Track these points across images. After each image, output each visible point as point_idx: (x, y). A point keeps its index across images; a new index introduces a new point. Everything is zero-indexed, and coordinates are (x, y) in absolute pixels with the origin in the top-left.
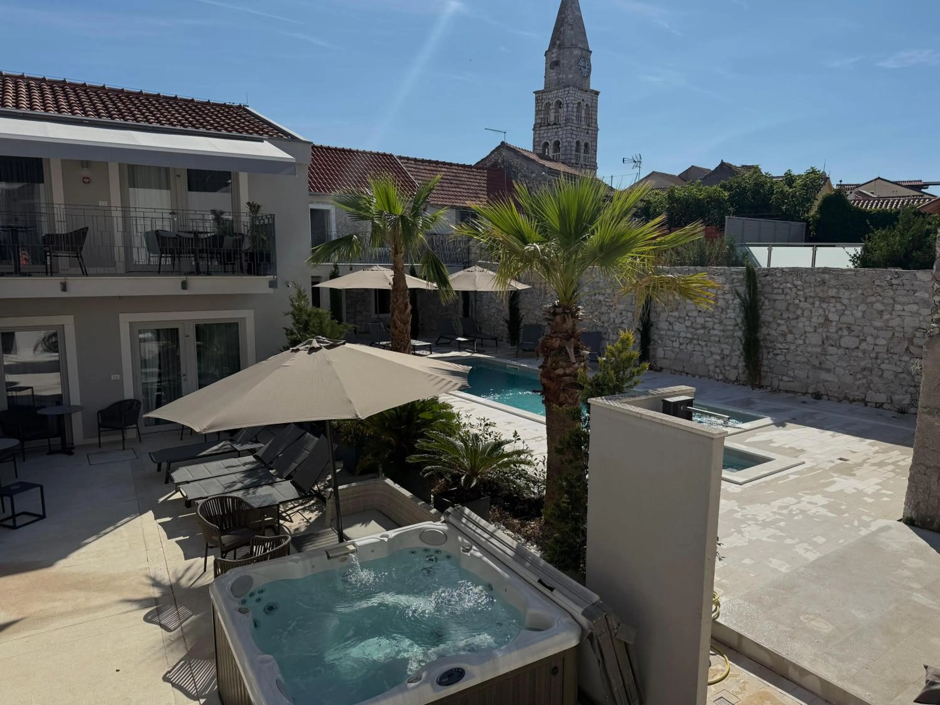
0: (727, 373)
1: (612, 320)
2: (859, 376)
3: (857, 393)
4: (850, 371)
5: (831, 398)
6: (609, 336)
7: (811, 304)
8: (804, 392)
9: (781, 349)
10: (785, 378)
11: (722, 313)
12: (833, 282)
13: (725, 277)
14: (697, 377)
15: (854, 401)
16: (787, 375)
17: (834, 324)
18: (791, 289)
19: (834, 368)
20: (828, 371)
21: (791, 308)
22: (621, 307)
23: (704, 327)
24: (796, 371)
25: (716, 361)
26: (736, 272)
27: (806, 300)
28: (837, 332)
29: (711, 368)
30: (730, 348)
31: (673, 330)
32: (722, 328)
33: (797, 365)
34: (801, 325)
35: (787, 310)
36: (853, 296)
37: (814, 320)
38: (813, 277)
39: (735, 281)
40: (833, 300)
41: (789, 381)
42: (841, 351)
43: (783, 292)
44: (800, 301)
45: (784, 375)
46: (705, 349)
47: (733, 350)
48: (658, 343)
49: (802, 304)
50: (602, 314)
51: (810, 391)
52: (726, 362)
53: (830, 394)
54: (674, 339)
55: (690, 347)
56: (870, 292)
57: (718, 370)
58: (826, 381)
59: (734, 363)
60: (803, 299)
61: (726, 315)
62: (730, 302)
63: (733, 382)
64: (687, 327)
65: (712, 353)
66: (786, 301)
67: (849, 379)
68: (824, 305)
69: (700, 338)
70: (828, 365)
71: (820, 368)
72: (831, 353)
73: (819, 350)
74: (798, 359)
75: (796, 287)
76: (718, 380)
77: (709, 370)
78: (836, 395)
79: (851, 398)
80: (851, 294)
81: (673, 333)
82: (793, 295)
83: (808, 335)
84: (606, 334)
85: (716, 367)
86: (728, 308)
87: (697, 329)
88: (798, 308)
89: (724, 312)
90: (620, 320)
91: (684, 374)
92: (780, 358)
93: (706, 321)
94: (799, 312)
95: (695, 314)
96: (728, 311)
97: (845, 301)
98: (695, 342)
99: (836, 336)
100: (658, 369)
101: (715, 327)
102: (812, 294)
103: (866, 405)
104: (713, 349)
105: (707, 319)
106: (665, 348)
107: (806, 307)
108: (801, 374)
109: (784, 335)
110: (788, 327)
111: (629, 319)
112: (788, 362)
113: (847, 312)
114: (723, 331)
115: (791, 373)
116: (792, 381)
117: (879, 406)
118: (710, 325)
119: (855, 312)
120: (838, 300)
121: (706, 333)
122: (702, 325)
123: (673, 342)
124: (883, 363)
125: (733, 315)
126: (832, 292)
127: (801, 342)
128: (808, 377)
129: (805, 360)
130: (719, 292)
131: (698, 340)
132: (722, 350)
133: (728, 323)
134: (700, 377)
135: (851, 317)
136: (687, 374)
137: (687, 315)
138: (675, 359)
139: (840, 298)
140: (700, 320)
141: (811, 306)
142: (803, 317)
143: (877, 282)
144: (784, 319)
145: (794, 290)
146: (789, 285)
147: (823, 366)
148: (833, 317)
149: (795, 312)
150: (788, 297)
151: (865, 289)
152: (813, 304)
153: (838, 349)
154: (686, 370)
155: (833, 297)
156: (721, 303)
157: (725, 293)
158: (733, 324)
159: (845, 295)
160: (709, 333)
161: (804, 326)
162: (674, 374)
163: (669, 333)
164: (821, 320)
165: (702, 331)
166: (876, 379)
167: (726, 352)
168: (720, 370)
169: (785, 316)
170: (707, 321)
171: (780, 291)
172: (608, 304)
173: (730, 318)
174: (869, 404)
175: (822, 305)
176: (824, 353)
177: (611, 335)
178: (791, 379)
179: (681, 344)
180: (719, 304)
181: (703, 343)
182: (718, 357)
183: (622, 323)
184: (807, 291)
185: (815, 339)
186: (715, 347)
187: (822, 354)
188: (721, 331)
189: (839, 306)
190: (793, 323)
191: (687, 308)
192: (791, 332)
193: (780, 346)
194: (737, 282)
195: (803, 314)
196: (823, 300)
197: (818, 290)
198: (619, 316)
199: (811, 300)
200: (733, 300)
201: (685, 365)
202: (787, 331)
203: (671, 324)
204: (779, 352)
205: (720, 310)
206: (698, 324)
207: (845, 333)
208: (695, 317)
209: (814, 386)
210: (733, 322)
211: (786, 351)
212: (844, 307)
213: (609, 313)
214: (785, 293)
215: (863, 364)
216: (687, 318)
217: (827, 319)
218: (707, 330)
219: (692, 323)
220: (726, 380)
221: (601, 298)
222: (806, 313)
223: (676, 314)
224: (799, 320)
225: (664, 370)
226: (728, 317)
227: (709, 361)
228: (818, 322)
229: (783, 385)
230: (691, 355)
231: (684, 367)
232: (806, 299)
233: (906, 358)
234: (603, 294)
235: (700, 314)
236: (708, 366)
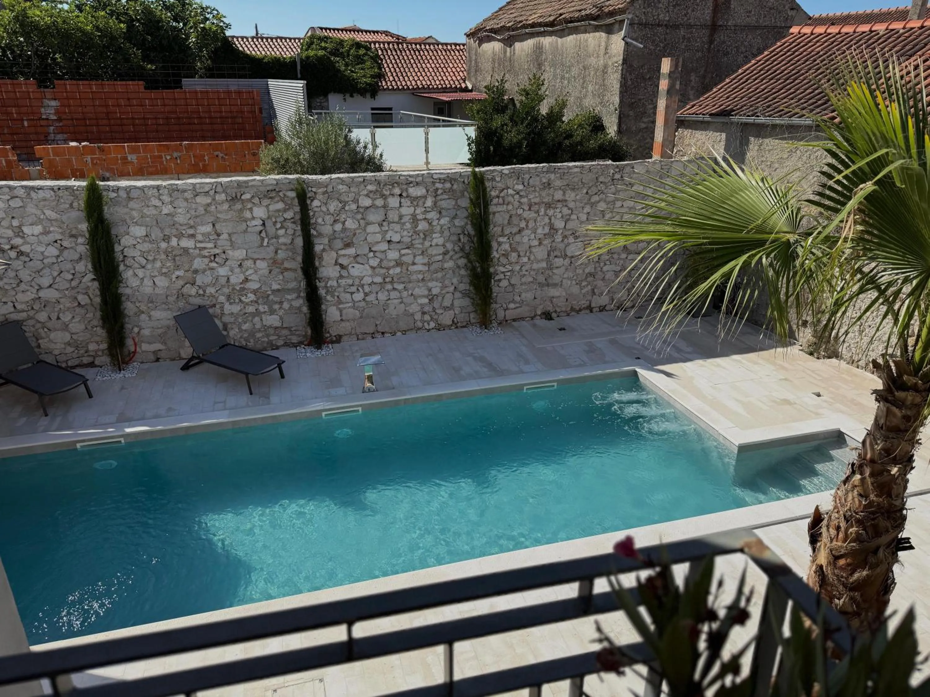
0: (441, 317)
1: (223, 281)
2: (584, 283)
3: (583, 302)
4: (576, 280)
5: (561, 314)
6: (222, 308)
7: (535, 213)
8: (533, 315)
9: (503, 272)
10: (512, 306)
11: (424, 239)
12: (558, 183)
13: (426, 188)
14: (399, 334)
15: (580, 310)
16: (513, 301)
17: (560, 232)
18: (513, 196)
19: (562, 281)
20: (555, 285)
21: (515, 220)
22: (240, 254)
23: (399, 264)
24: (523, 295)
25: (422, 306)
26: (440, 179)
27: (530, 208)
28: (562, 241)
29: (418, 316)
30: (440, 285)
31: (349, 276)
32: (426, 260)
33: (524, 287)
34: (525, 240)
35: (509, 223)
36: (578, 197)
37: (540, 231)
38: (538, 178)
39: (440, 192)
40: (559, 205)
41: (517, 307)
42: (567, 261)
43: (504, 201)
44: (524, 210)
45: (509, 302)
46: (405, 294)
47: (444, 287)
48: (328, 301)
49: (526, 214)
50: (196, 272)
51: (539, 313)
52: (436, 304)
53: (558, 310)
54: (354, 289)
55: (382, 296)
56: (594, 190)
57: (427, 317)
58: (553, 297)
59: (447, 303)
60: (526, 208)
61: (431, 241)
62: (435, 223)
63: (449, 327)
64: (373, 268)
65: (415, 298)
66: (508, 211)
67: (575, 290)
68: (551, 212)
69: (395, 280)
70: (556, 279)
71: (548, 285)
72: (557, 265)
73: (544, 265)
74: (524, 280)
75: (518, 193)
76: (429, 330)
77: (415, 321)
78: (564, 309)
79: (578, 309)
80: (577, 195)
81: (350, 282)
82: (516, 204)
83: (534, 250)
84: (214, 306)
85: (424, 313)
86: (432, 232)
87: (388, 269)
88: (521, 220)
89: (428, 238)
90: (242, 277)
91: (379, 336)
92: (504, 283)
93: (402, 255)
94: (523, 224)
95: (384, 246)
96: (434, 236)
97: (572, 205)
98: (389, 287)
99: (562, 246)
100: (334, 339)
101: (416, 261)
102: (537, 200)
103: (591, 311)
104: (417, 291)
105: (403, 252)
106: (341, 306)
107: (530, 216)
108: (528, 296)
109: (506, 255)
110: (511, 245)
111: (260, 272)
112: (513, 285)
113: (574, 217)
114: (429, 264)
115: (517, 298)
116: (521, 307)
117: (602, 309)
118: (408, 259)
119: (580, 215)
120: (564, 204)
121: (405, 271)
122: (396, 261)
123: (352, 293)
124: (605, 264)
125: (441, 241)
126: (559, 195)
127: (525, 260)
128: (535, 298)
129: (531, 279)
130: (418, 211)
131: (392, 282)
132: (430, 290)
133: (434, 252)
134: (404, 332)
135: (577, 221)
136: (383, 333)
137: (370, 250)
138: (361, 317)
139: (566, 201)
140: (393, 255)
141: (536, 215)
142: (527, 229)
143: (601, 179)
144: (506, 236)
145: (517, 197)
146: (510, 191)
147: (550, 281)
148: (559, 224)
149: (518, 225)
150: (510, 207)
151: (590, 188)
152: (537, 212)
153: (564, 259)
154: (380, 329)
155: (559, 201)
156: (423, 226)
157: (426, 212)
158: (441, 252)
159: (571, 195)
160: (407, 270)
161: (529, 240)
162: (363, 339)
163: (343, 282)
164: (547, 230)
165: (398, 270)
166: (600, 283)
167: (435, 291)
168: (431, 316)
169: (507, 232)
170: (404, 255)
171: (501, 200)
172: (205, 252)
173: (437, 245)
174: (594, 310)
175: (548, 211)
176: (550, 267)
177: (227, 307)
178: (518, 305)
179: (366, 294)
180: (420, 227)
181: (400, 287)
182: (426, 301)
183: (246, 280)
184: (531, 196)
185: (541, 253)
186: (419, 287)
187: (547, 269)
188: (425, 264)
189: (566, 211)
190: (517, 238)
191: (369, 239)
192: (513, 250)
193: (502, 269)
194: (442, 194)
195: (527, 226)
196: (549, 206)
197: (544, 194)
198: (237, 270)
199: (536, 208)
200: (439, 219)
201: (378, 323)
202: (510, 249)
203: (342, 266)
204: (502, 276)
205: (422, 235)
206: (391, 260)
207: (571, 240)
208: (384, 252)
209: (541, 307)
210: (441, 250)
211: (509, 274)
212: (570, 211)
213: (212, 269)
214: (506, 202)
215: (587, 271)
216: (371, 254)
217: (552, 227)
218: (404, 267)
219: (381, 260)
220: (440, 328)
221: (186, 243)
222: (531, 224)
223: (351, 251)
224: (523, 233)
225: (344, 338)
226: (433, 244)
227: (414, 308)
228: (544, 232)
229: (510, 314)
230: (385, 307)
231: (376, 325)
232: (530, 206)
233: (624, 256)
234: (193, 236)
235: (392, 246)
236: (412, 315)
